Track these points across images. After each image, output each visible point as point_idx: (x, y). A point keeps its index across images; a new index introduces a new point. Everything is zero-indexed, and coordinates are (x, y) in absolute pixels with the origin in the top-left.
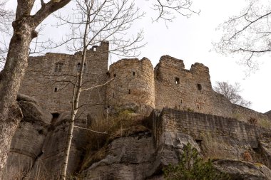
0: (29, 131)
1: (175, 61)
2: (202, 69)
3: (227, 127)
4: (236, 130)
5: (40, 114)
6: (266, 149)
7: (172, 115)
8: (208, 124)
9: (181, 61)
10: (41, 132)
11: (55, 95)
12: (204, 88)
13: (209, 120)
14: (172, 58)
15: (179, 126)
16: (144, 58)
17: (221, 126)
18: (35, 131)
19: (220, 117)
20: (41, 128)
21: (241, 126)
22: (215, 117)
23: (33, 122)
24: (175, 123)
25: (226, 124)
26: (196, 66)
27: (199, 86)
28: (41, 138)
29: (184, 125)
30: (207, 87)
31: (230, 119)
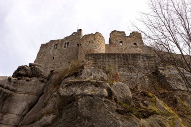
0: (35, 82)
1: (120, 32)
2: (137, 35)
3: (132, 60)
4: (139, 61)
5: (41, 72)
6: (161, 71)
7: (90, 58)
8: (117, 60)
9: (123, 32)
10: (42, 81)
11: (53, 61)
12: (138, 45)
13: (118, 57)
14: (118, 31)
15: (95, 64)
16: (97, 33)
17: (127, 60)
18: (38, 81)
19: (126, 55)
20: (42, 79)
21: (143, 58)
22: (123, 54)
23: (38, 77)
24: (92, 62)
25: (131, 58)
26: (133, 34)
27: (135, 44)
28: (42, 85)
29: (99, 63)
30: (140, 44)
31: (135, 54)
